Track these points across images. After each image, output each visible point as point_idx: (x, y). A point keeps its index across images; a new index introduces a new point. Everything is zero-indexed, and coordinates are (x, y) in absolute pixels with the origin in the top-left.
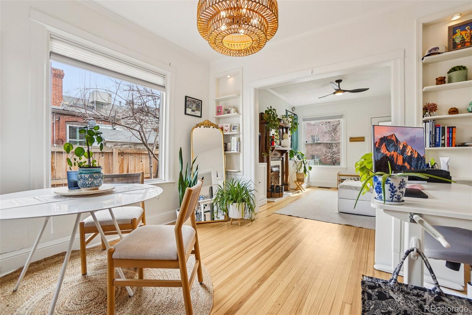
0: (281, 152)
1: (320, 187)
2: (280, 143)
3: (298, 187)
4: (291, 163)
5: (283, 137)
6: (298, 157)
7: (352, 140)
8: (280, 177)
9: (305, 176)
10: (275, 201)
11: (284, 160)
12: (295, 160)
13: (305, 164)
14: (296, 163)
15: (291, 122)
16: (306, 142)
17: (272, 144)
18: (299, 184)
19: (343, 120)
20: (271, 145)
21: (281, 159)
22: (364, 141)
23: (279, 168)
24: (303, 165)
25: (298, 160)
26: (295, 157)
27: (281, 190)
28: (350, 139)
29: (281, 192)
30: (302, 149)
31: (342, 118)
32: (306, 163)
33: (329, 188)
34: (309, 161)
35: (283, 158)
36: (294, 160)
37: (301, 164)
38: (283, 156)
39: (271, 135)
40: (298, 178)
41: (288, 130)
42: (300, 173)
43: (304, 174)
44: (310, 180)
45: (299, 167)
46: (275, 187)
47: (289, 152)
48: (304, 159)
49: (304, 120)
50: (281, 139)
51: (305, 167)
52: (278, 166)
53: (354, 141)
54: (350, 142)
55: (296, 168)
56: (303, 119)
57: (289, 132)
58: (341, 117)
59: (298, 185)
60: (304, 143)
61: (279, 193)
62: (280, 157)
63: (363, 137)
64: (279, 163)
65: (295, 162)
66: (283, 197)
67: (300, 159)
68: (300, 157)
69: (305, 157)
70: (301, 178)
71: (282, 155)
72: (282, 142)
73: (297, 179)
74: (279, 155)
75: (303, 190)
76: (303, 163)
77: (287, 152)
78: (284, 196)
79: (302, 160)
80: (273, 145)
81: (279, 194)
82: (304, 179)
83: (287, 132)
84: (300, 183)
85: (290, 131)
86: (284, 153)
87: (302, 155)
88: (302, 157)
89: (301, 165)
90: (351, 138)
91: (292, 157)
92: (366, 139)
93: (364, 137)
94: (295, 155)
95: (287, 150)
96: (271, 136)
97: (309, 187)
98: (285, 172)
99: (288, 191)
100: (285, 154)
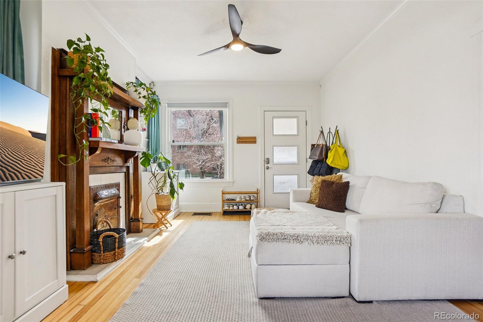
0: (123, 155)
1: (195, 214)
2: (122, 136)
3: (159, 221)
4: (145, 177)
5: (127, 125)
6: (160, 165)
7: (241, 140)
8: (120, 207)
9: (172, 200)
10: (98, 279)
11: (131, 171)
12: (153, 170)
13: (171, 179)
14: (155, 177)
15: (144, 97)
16: (173, 141)
17: (93, 132)
18: (162, 214)
19: (227, 110)
20: (91, 136)
21: (124, 170)
22: (255, 142)
23: (119, 190)
24: (168, 181)
25: (159, 171)
26: (154, 167)
27: (117, 244)
28: (237, 139)
29: (118, 248)
30: (166, 153)
31: (227, 107)
32: (174, 177)
33: (209, 214)
34: (178, 172)
35: (128, 168)
36: (152, 172)
37: (165, 178)
38: (128, 164)
39: (90, 112)
40: (160, 204)
41: (139, 113)
42: (163, 195)
43: (170, 196)
44: (180, 203)
45: (160, 185)
46: (101, 239)
47: (140, 155)
48: (171, 170)
49: (170, 105)
50: (123, 130)
51: (172, 185)
52: (117, 186)
53: (242, 142)
54: (237, 143)
55: (155, 186)
56: (168, 104)
57: (141, 116)
58: (225, 105)
59: (160, 216)
60: (170, 142)
61: (114, 252)
62: (121, 167)
63: (254, 137)
64: (119, 178)
65: (154, 175)
66: (125, 257)
67: (163, 170)
68: (163, 165)
69: (171, 165)
70: (164, 203)
71: (126, 161)
72: (126, 134)
73: (157, 206)
74: (119, 161)
75: (168, 225)
76: (167, 176)
77: (136, 155)
78: (128, 252)
79: (166, 171)
80: (96, 135)
81: (114, 254)
82: (170, 206)
83: (136, 116)
84: (164, 214)
85: (142, 114)
86: (130, 157)
87: (167, 162)
88: (167, 165)
89: (165, 181)
90: (239, 137)
91: (146, 165)
92: (258, 140)
93: (256, 137)
94: (154, 163)
95: (135, 152)
96: (91, 114)
97: (178, 216)
98: (134, 196)
99: (139, 232)
100: (133, 159)
